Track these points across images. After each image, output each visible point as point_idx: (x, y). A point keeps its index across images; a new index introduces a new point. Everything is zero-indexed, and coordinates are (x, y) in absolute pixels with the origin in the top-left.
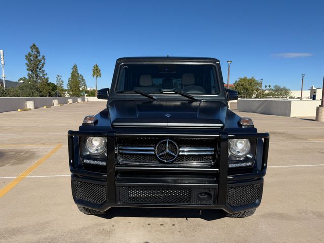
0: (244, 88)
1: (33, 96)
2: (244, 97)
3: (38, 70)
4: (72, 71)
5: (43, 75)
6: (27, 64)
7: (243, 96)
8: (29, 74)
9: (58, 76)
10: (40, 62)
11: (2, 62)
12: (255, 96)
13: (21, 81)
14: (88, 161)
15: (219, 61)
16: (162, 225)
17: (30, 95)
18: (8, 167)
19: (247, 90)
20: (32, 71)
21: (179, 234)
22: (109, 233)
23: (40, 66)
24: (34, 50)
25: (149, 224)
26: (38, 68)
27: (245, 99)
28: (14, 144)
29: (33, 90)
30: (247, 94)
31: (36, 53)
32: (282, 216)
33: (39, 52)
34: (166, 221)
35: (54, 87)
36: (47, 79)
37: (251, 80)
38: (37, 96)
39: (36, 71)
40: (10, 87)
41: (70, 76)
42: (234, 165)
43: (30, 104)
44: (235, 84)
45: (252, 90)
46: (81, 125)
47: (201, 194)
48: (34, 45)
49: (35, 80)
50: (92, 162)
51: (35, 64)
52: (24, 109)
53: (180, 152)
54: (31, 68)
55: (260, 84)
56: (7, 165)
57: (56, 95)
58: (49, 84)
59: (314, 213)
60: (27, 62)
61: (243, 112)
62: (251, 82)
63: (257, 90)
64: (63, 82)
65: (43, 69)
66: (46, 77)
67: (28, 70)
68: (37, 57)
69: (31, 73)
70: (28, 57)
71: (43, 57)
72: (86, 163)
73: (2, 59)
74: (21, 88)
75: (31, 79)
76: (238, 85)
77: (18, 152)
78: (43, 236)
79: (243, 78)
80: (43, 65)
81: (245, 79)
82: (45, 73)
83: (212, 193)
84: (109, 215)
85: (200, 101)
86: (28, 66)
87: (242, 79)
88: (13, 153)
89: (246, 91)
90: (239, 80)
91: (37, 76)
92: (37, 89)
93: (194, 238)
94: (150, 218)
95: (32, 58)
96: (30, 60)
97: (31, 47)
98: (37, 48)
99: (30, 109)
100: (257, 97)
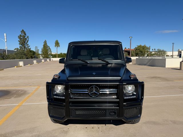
0: (140, 51)
1: (23, 58)
2: (140, 56)
3: (25, 44)
4: (44, 44)
5: (28, 47)
6: (19, 41)
7: (140, 55)
8: (20, 46)
9: (36, 47)
10: (26, 40)
11: (6, 40)
12: (146, 55)
13: (16, 50)
14: (56, 97)
15: (121, 43)
16: (93, 128)
17: (21, 58)
18: (13, 99)
19: (142, 52)
20: (22, 45)
21: (102, 132)
22: (66, 132)
23: (26, 42)
24: (23, 33)
25: (86, 128)
26: (25, 43)
27: (141, 58)
28: (15, 86)
29: (23, 55)
30: (142, 54)
31: (24, 35)
32: (154, 123)
33: (25, 34)
34: (95, 126)
35: (34, 53)
36: (30, 49)
37: (144, 46)
38: (25, 58)
39: (24, 44)
40: (10, 54)
41: (43, 47)
42: (127, 98)
43: (21, 63)
44: (135, 49)
45: (145, 52)
46: (52, 79)
47: (111, 112)
48: (23, 30)
49: (24, 49)
50: (58, 97)
51: (23, 41)
52: (18, 66)
53: (100, 91)
54: (21, 43)
55: (149, 48)
56: (12, 98)
57: (35, 57)
58: (31, 51)
59: (171, 121)
60: (19, 40)
61: (139, 65)
62: (144, 47)
63: (147, 52)
64: (39, 50)
65: (28, 43)
66: (29, 48)
67: (19, 44)
68: (24, 37)
69: (21, 45)
70: (20, 37)
71: (28, 37)
72: (55, 98)
73: (5, 39)
74: (16, 54)
75: (21, 49)
76: (136, 49)
77: (17, 91)
78: (34, 134)
79: (139, 45)
80: (28, 41)
81: (140, 46)
82: (29, 46)
83: (116, 112)
84: (66, 123)
85: (112, 64)
86: (20, 42)
87: (139, 46)
88: (15, 91)
89: (141, 52)
90: (137, 47)
91: (25, 47)
92: (25, 54)
93: (109, 134)
94: (87, 125)
95: (22, 37)
96: (20, 39)
97: (21, 32)
98: (24, 32)
99: (21, 66)
100: (148, 56)
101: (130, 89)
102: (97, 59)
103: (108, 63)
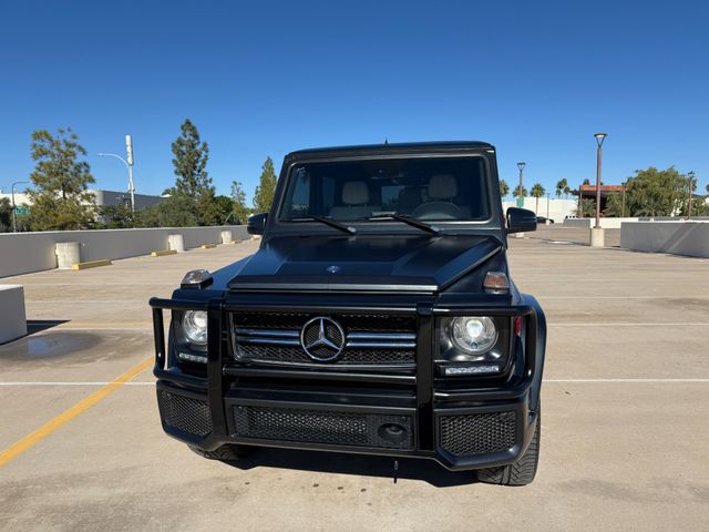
0: (649, 195)
1: (186, 224)
2: (650, 215)
3: (196, 172)
4: (262, 171)
5: (206, 182)
6: (174, 161)
7: (647, 212)
8: (178, 180)
9: (235, 183)
10: (199, 156)
11: (130, 160)
12: (678, 212)
13: (168, 196)
14: (187, 356)
15: (493, 148)
16: (340, 488)
17: (180, 223)
18: (100, 364)
19: (656, 198)
20: (184, 175)
21: (369, 508)
23: (200, 163)
24: (188, 133)
25: (316, 485)
26: (195, 168)
27: (652, 220)
28: (123, 321)
29: (186, 213)
30: (657, 208)
31: (192, 138)
33: (196, 137)
34: (351, 481)
35: (228, 205)
36: (213, 189)
37: (666, 174)
38: (194, 225)
39: (192, 174)
40: (144, 208)
41: (259, 184)
43: (175, 242)
44: (624, 185)
45: (670, 198)
46: (179, 287)
48: (188, 123)
49: (190, 192)
50: (193, 358)
51: (190, 160)
52: (163, 251)
54: (183, 169)
55: (692, 183)
56: (99, 360)
57: (231, 222)
58: (215, 200)
60: (175, 157)
61: (635, 251)
62: (667, 179)
63: (683, 197)
64: (243, 194)
65: (204, 170)
66: (210, 185)
67: (176, 172)
68: (193, 146)
69: (181, 178)
70: (177, 147)
71: (205, 145)
72: (184, 360)
73: (130, 155)
74: (163, 210)
75: (183, 191)
76: (634, 188)
77: (126, 336)
79: (645, 170)
80: (204, 163)
81: (650, 173)
82: (208, 178)
83: (408, 426)
86: (177, 164)
87: (644, 173)
88: (118, 338)
89: (656, 200)
90: (635, 175)
91: (194, 184)
92: (194, 210)
94: (323, 474)
95: (184, 148)
96: (180, 153)
97: (182, 128)
98: (193, 129)
99: (175, 252)
100: (684, 213)
101: (476, 336)
102: (386, 216)
103: (431, 231)
